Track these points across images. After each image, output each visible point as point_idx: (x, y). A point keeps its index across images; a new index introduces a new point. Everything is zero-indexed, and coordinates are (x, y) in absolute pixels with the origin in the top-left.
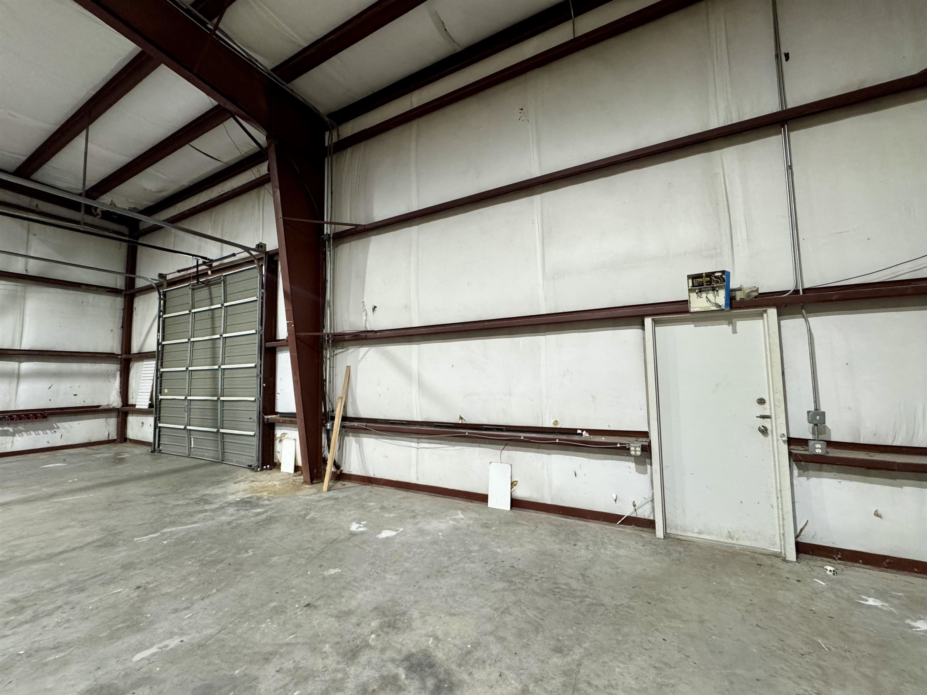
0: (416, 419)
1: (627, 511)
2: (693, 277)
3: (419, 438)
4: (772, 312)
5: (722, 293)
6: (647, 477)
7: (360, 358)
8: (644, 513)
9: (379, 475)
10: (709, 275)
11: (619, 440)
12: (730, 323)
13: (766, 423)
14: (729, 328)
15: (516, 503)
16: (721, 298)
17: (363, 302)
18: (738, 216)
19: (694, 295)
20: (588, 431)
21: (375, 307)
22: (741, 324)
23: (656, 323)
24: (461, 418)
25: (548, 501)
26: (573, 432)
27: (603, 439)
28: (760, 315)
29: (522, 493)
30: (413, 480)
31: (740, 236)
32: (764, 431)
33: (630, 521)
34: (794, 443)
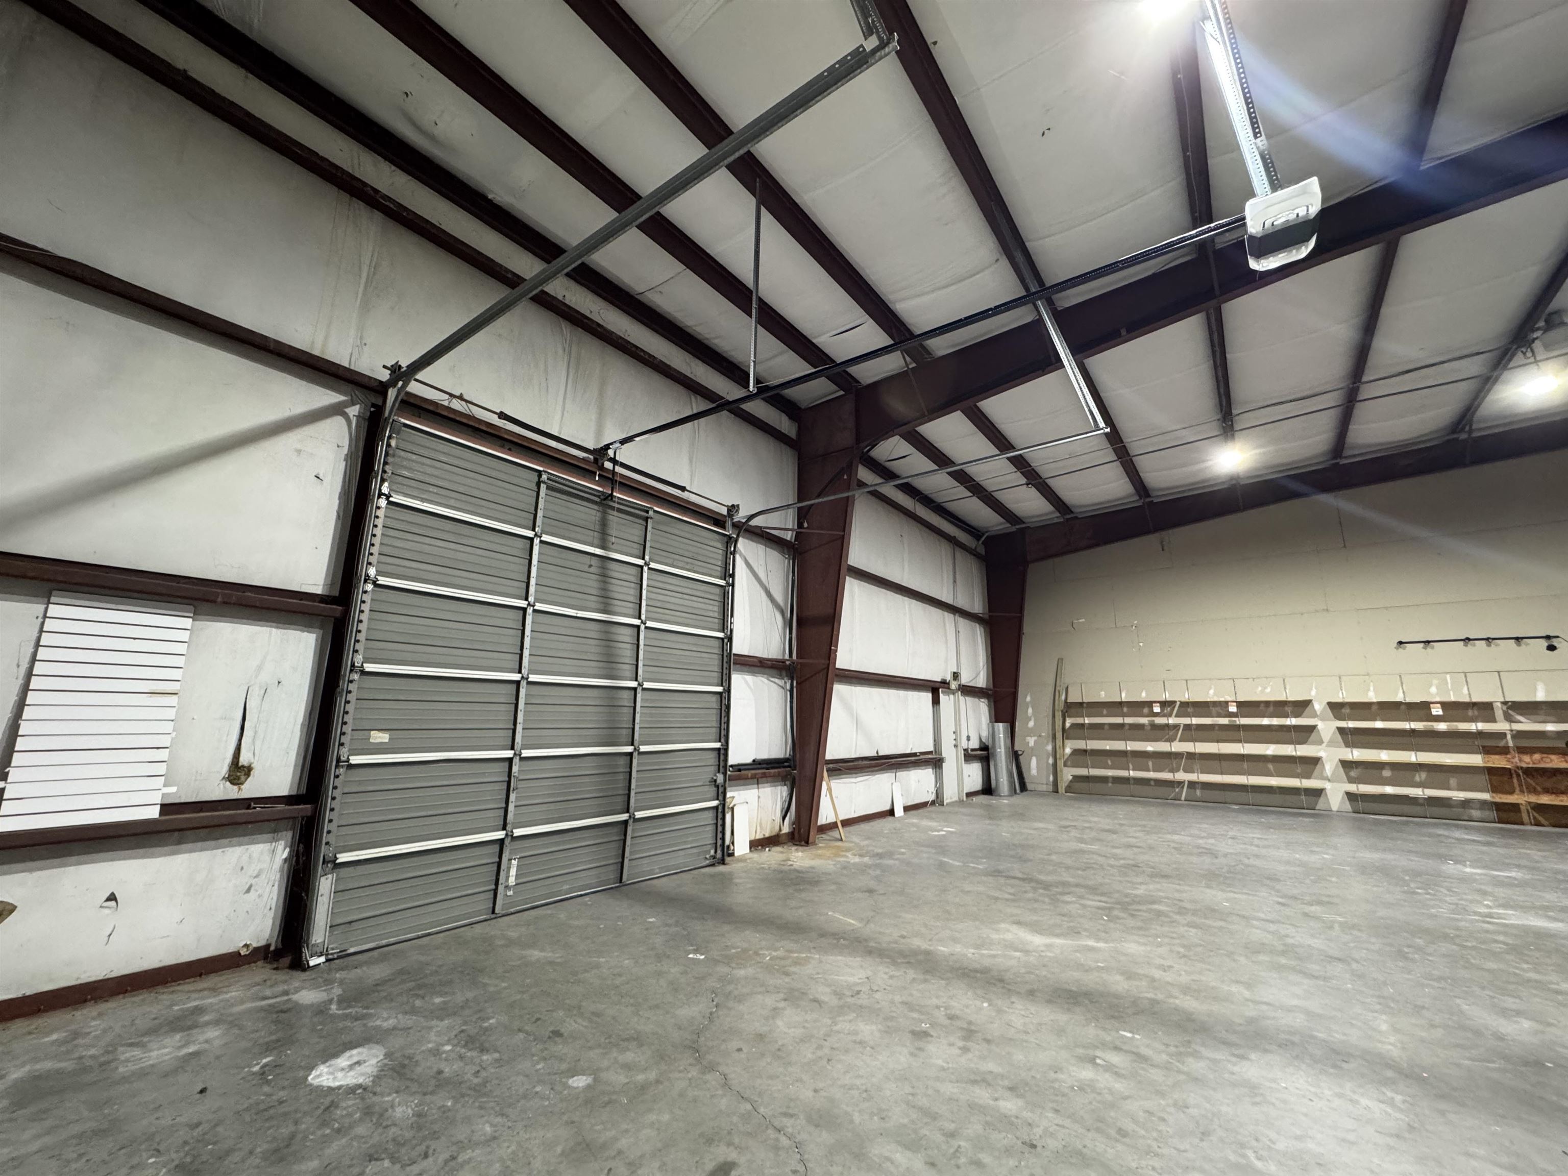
0: (852, 756)
1: (931, 798)
2: (954, 673)
3: (856, 773)
4: (960, 693)
5: (957, 682)
6: (937, 776)
8: (934, 797)
10: (957, 673)
11: (930, 757)
12: (949, 696)
13: (955, 742)
14: (948, 698)
15: (904, 810)
16: (957, 685)
19: (952, 681)
22: (951, 696)
23: (942, 692)
24: (877, 751)
27: (926, 757)
30: (852, 814)
31: (950, 654)
32: (955, 746)
33: (933, 803)
34: (965, 750)
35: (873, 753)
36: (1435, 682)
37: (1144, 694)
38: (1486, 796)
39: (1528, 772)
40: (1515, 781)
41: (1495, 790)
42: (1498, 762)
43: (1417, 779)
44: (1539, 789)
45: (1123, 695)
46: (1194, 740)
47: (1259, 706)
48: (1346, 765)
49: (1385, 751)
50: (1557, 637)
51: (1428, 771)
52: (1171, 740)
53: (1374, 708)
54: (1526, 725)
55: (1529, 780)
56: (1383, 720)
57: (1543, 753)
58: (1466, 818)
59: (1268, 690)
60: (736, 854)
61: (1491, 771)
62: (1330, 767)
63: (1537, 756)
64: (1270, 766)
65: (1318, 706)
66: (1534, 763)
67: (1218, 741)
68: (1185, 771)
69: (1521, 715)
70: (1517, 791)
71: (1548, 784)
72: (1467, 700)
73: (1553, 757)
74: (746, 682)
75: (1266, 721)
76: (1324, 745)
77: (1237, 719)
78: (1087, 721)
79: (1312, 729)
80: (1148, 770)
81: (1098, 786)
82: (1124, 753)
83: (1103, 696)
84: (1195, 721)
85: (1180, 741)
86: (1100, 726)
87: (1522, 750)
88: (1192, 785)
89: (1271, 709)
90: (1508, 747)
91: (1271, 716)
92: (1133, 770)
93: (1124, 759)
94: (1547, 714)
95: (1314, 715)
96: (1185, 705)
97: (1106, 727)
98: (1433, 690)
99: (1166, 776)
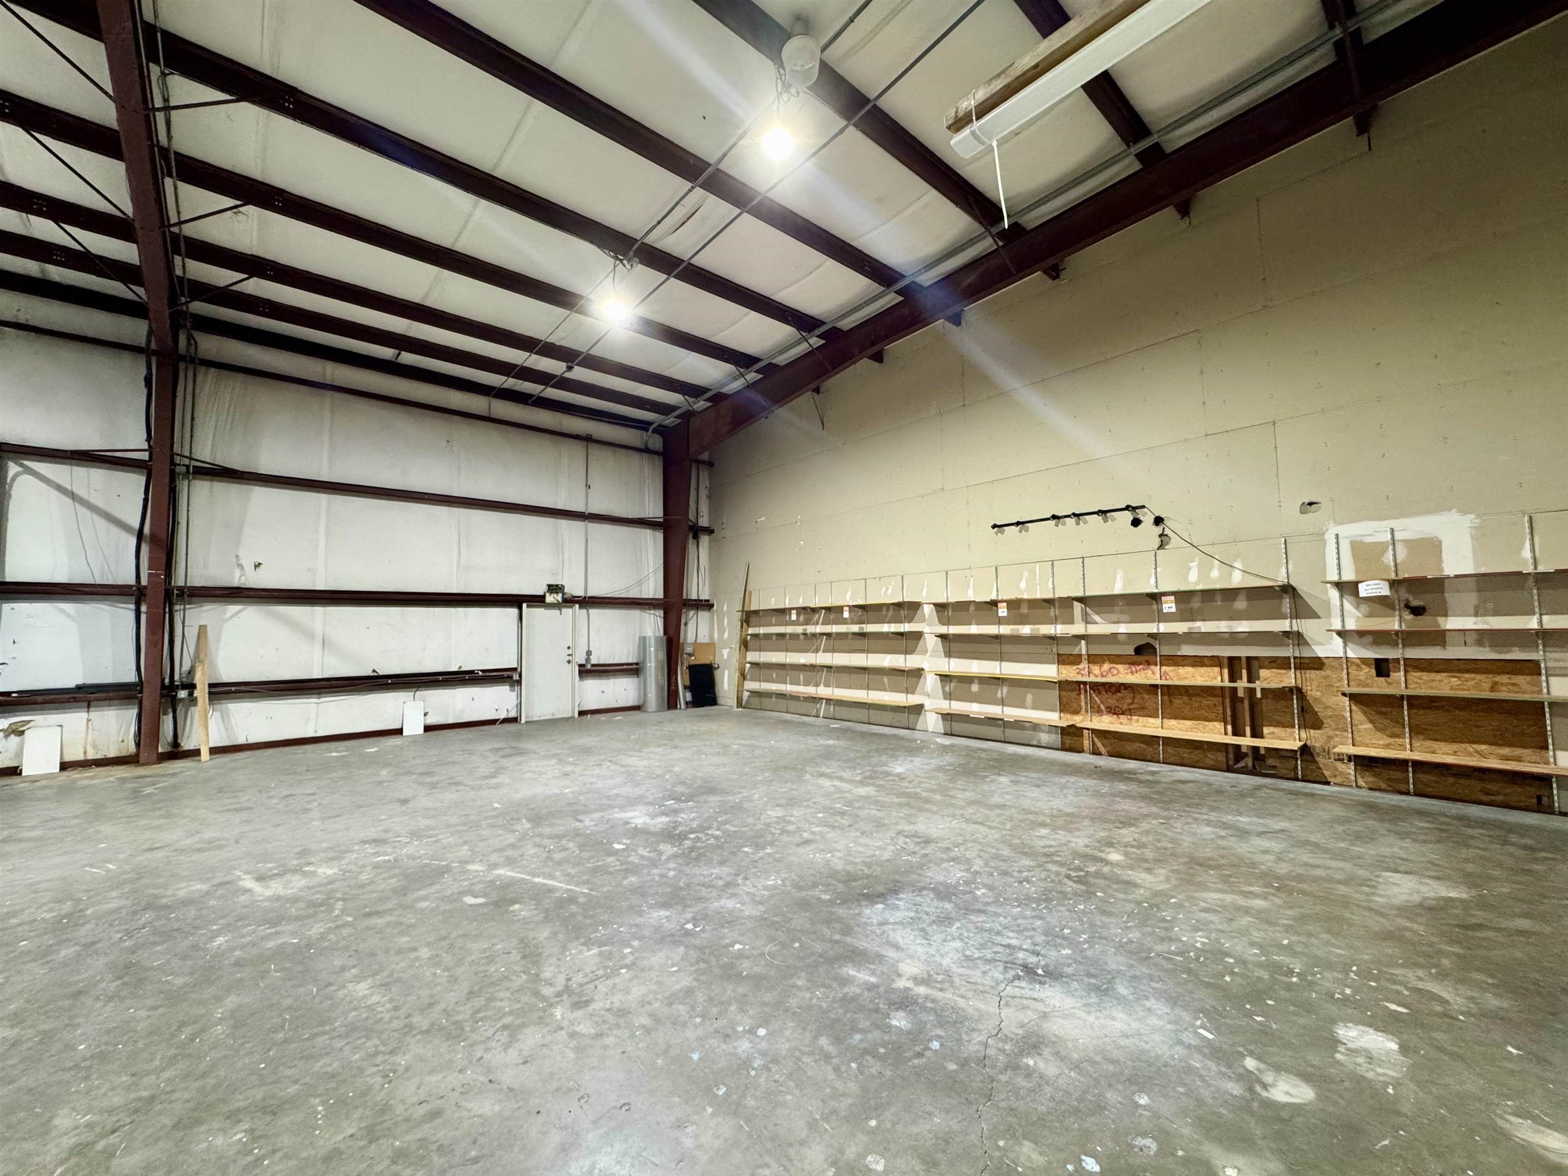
0: (315, 676)
1: (503, 715)
2: (549, 586)
3: (319, 694)
4: (577, 606)
5: (560, 595)
6: (515, 693)
7: (228, 615)
8: (513, 714)
9: (253, 739)
10: (557, 586)
11: (505, 674)
12: (560, 609)
13: (570, 658)
14: (558, 612)
15: (428, 729)
16: (559, 597)
17: (237, 556)
18: (566, 556)
19: (548, 595)
20: (483, 671)
21: (260, 564)
22: (564, 610)
23: (528, 606)
24: (374, 671)
25: (451, 721)
26: (472, 672)
27: (495, 674)
28: (571, 607)
29: (432, 720)
30: (310, 733)
31: (567, 565)
32: (569, 662)
33: (506, 721)
34: (580, 666)
35: (369, 673)
36: (1026, 574)
37: (801, 600)
38: (1053, 717)
39: (1095, 686)
40: (1082, 696)
41: (1064, 708)
42: (1070, 673)
43: (999, 695)
44: (1102, 707)
45: (787, 601)
46: (834, 651)
47: (881, 610)
48: (945, 678)
49: (975, 661)
50: (1144, 507)
51: (1010, 686)
52: (817, 651)
53: (972, 608)
54: (1101, 626)
55: (1094, 695)
56: (977, 624)
57: (1111, 662)
58: (1035, 743)
59: (889, 592)
60: (24, 774)
61: (1063, 685)
62: (930, 682)
63: (1106, 666)
64: (886, 679)
65: (928, 609)
66: (1102, 676)
67: (850, 652)
68: (825, 686)
69: (1097, 613)
70: (1083, 711)
71: (1112, 701)
72: (1049, 595)
73: (1120, 667)
74: (62, 611)
75: (886, 628)
76: (929, 653)
77: (864, 626)
78: (762, 632)
79: (918, 635)
80: (800, 685)
81: (766, 702)
82: (782, 666)
83: (774, 604)
84: (835, 629)
85: (824, 652)
86: (768, 636)
87: (1093, 659)
88: (829, 701)
89: (891, 613)
90: (1080, 656)
91: (890, 622)
92: (791, 684)
93: (784, 672)
94: (1122, 612)
95: (923, 620)
96: (828, 609)
97: (774, 637)
98: (1023, 585)
99: (811, 690)
